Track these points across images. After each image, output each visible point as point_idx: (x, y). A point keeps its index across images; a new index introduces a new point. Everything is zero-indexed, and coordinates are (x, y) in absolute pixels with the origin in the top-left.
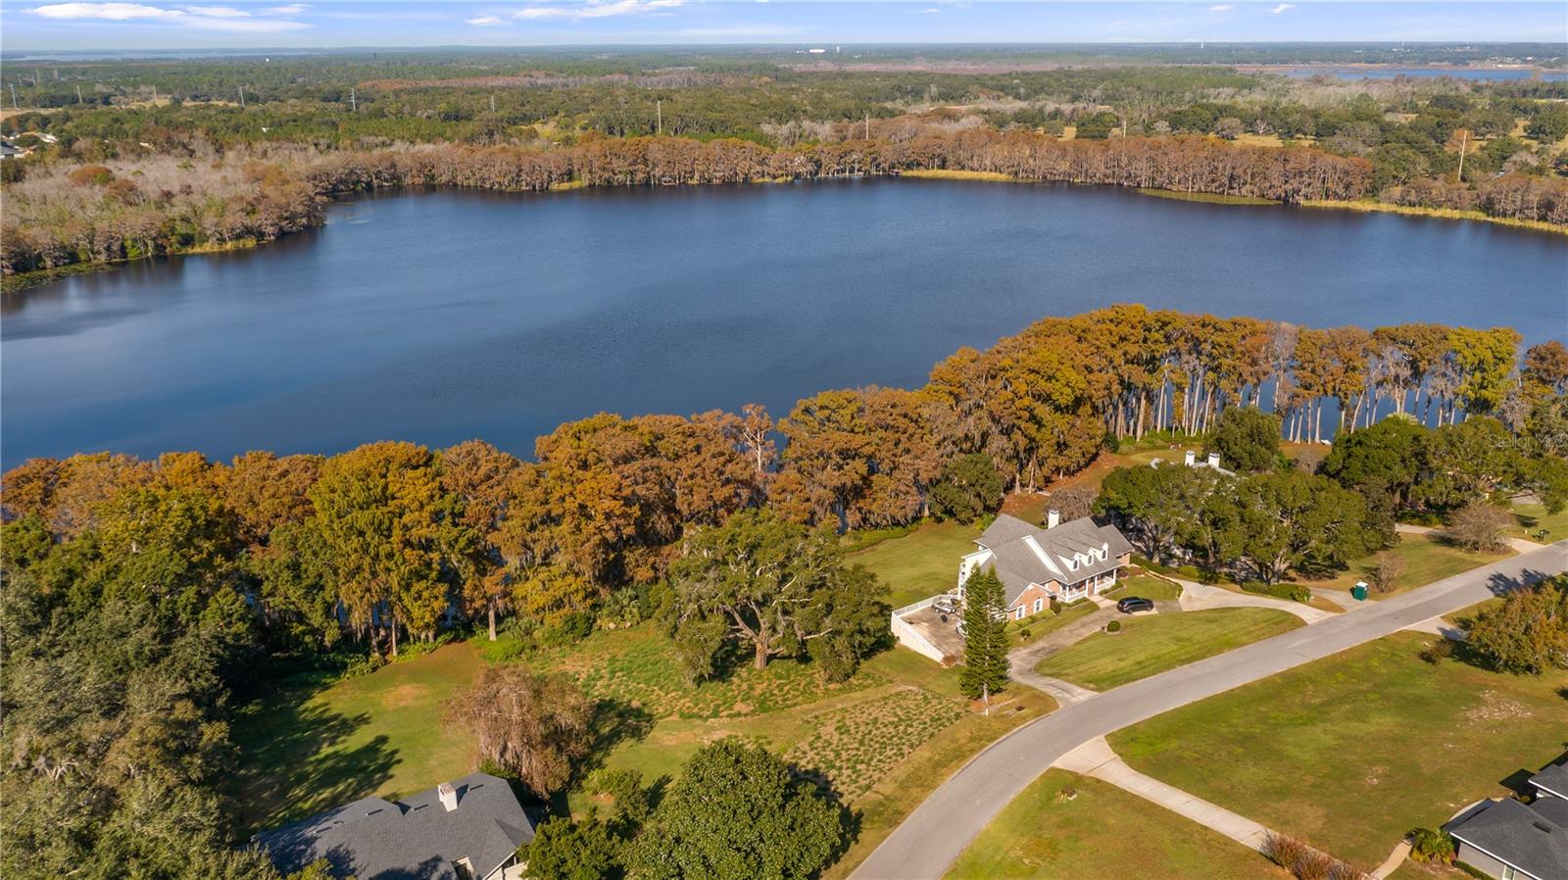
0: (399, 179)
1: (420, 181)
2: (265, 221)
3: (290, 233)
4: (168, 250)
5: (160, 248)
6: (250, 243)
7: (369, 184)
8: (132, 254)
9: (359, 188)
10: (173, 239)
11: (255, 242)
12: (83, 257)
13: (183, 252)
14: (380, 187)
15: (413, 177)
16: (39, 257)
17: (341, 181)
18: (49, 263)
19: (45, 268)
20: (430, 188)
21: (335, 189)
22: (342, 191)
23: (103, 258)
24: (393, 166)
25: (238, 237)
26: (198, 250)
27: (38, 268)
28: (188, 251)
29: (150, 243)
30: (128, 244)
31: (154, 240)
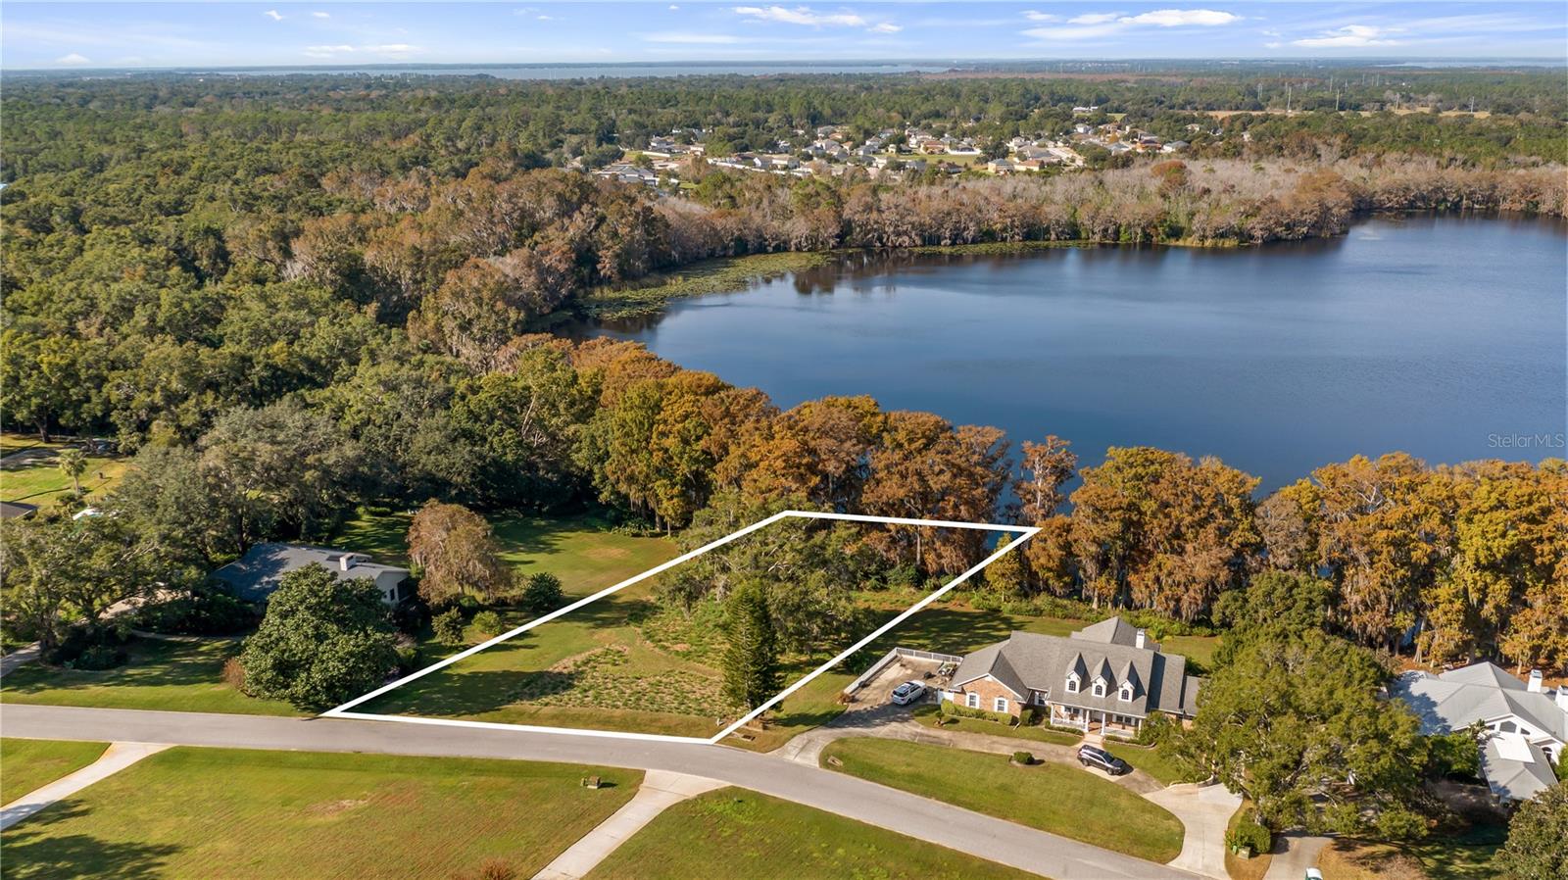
0: (1496, 202)
1: (1517, 207)
2: (1257, 227)
3: (1286, 240)
4: (1154, 239)
5: (1147, 236)
6: (1230, 243)
7: (1456, 206)
8: (1124, 238)
9: (1442, 207)
10: (1160, 229)
11: (1236, 243)
12: (1084, 235)
13: (1167, 243)
14: (1470, 209)
15: (1513, 202)
16: (1047, 231)
17: (1423, 198)
18: (1053, 236)
19: (1049, 240)
20: (1529, 216)
21: (1412, 204)
22: (1420, 208)
23: (1097, 238)
24: (1494, 187)
25: (1222, 236)
26: (1181, 243)
27: (1045, 240)
28: (1173, 242)
29: (1139, 231)
30: (1122, 229)
31: (1143, 229)
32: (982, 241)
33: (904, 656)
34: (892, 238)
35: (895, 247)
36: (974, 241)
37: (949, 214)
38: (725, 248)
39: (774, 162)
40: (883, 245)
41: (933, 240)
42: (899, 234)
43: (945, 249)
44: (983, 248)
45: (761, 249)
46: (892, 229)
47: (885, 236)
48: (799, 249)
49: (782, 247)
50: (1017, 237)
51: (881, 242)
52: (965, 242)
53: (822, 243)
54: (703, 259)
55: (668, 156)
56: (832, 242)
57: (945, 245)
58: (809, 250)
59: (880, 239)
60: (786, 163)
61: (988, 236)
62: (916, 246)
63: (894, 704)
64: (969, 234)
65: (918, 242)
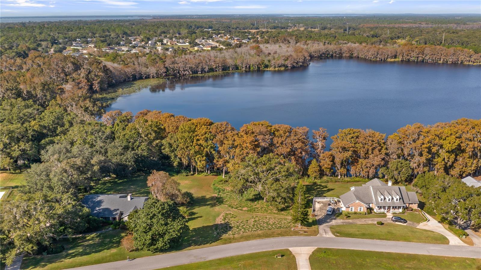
0: (342, 54)
1: (348, 55)
2: (289, 63)
3: (296, 67)
4: (261, 69)
5: (259, 68)
6: (283, 69)
7: (332, 55)
8: (252, 69)
9: (329, 56)
10: (262, 66)
11: (284, 68)
12: (240, 68)
13: (264, 69)
14: (336, 56)
15: (346, 54)
16: (229, 67)
17: (324, 54)
18: (231, 69)
19: (230, 70)
20: (351, 57)
21: (321, 55)
22: (323, 56)
23: (244, 69)
24: (341, 50)
25: (280, 67)
26: (268, 69)
27: (228, 70)
28: (266, 69)
29: (256, 66)
30: (251, 66)
31: (257, 66)
32: (210, 72)
33: (317, 200)
34: (183, 72)
35: (183, 75)
36: (208, 72)
37: (199, 63)
38: (129, 78)
39: (123, 49)
40: (180, 75)
41: (196, 72)
42: (184, 71)
43: (199, 75)
44: (211, 74)
45: (141, 78)
46: (182, 69)
47: (180, 72)
48: (153, 77)
49: (148, 77)
50: (220, 70)
51: (179, 74)
52: (205, 72)
53: (160, 75)
54: (122, 82)
55: (81, 48)
56: (164, 74)
57: (199, 74)
58: (157, 78)
59: (179, 73)
60: (127, 49)
61: (211, 70)
62: (190, 74)
63: (327, 214)
64: (207, 69)
65: (191, 73)
